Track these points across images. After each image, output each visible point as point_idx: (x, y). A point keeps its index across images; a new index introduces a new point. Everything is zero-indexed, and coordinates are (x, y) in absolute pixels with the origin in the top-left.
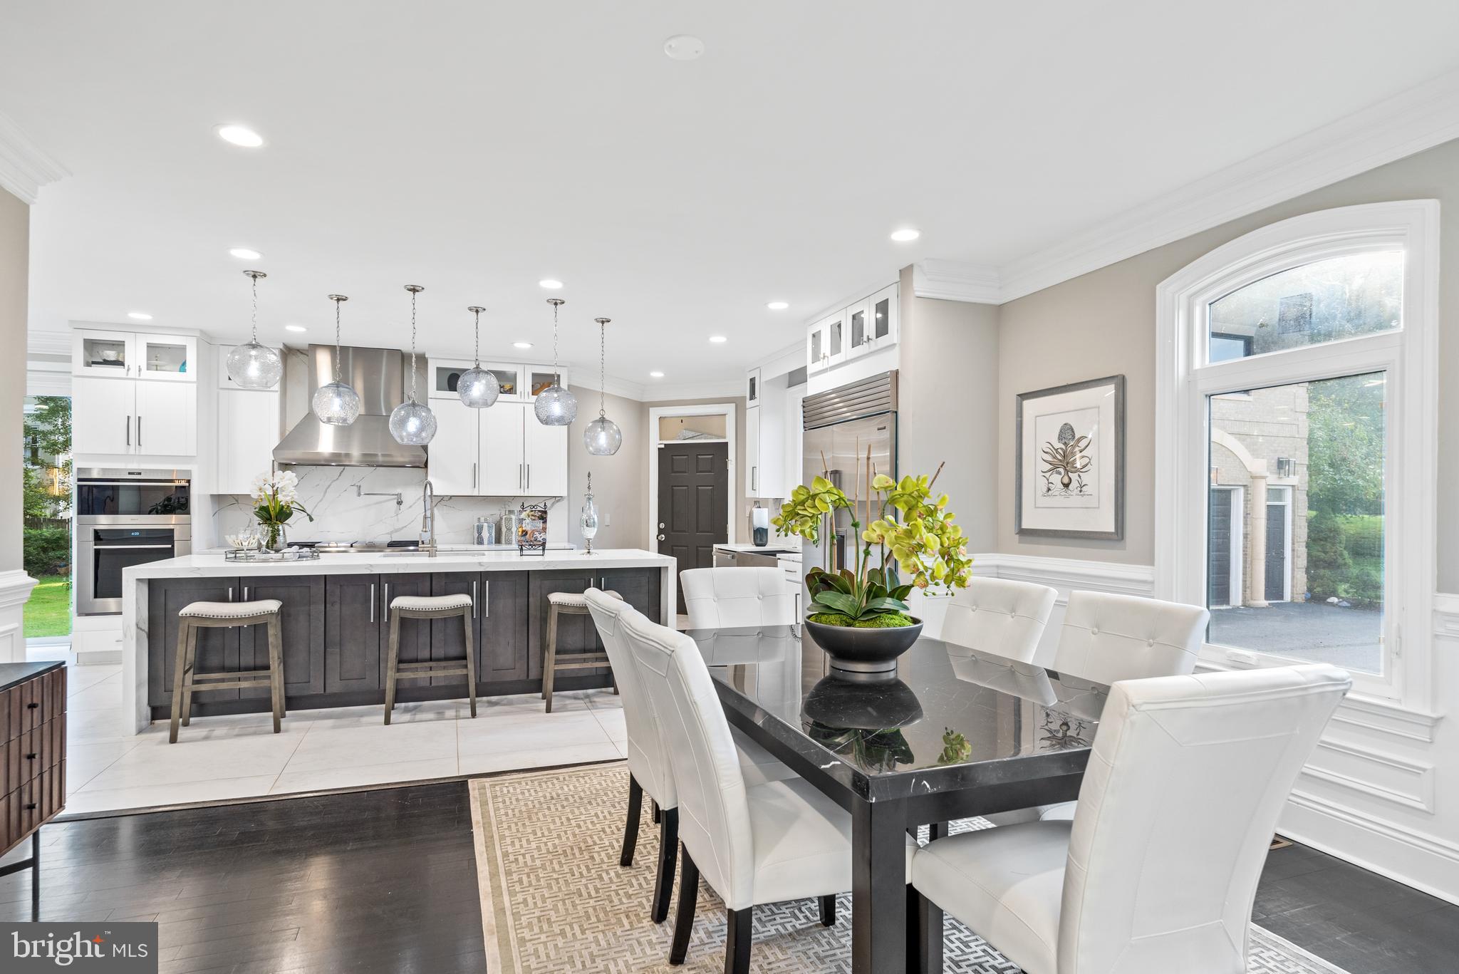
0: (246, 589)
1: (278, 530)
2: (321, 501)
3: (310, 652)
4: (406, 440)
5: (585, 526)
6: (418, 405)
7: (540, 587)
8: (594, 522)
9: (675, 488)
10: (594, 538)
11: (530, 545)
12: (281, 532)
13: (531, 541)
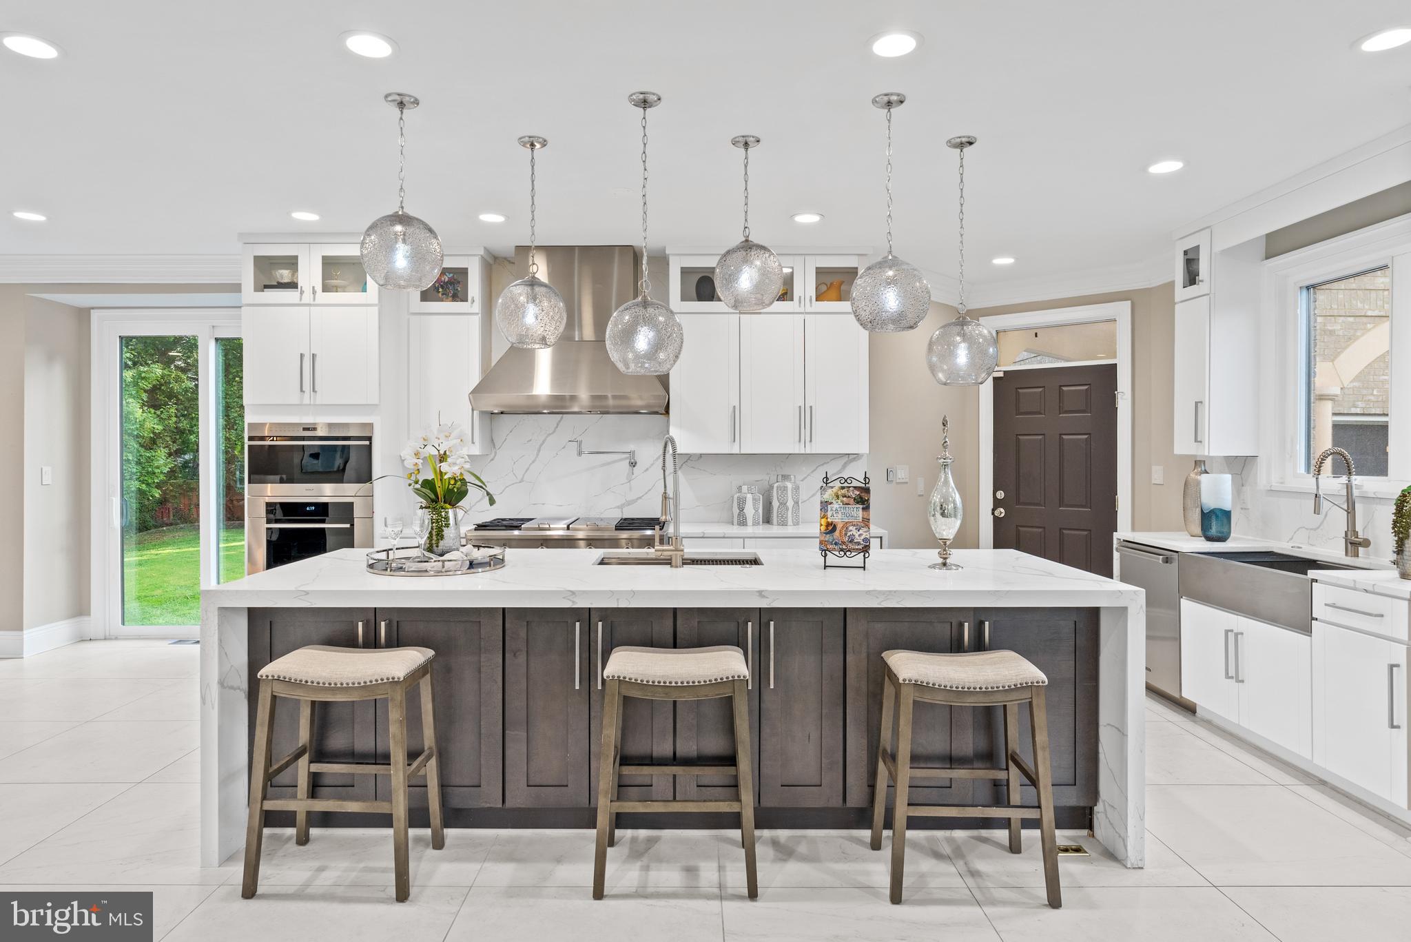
0: (383, 624)
1: (447, 518)
2: (533, 462)
3: (480, 734)
4: (632, 366)
5: (938, 515)
6: (652, 304)
7: (867, 635)
8: (955, 508)
9: (1020, 437)
10: (954, 538)
11: (842, 550)
12: (452, 521)
13: (843, 543)
